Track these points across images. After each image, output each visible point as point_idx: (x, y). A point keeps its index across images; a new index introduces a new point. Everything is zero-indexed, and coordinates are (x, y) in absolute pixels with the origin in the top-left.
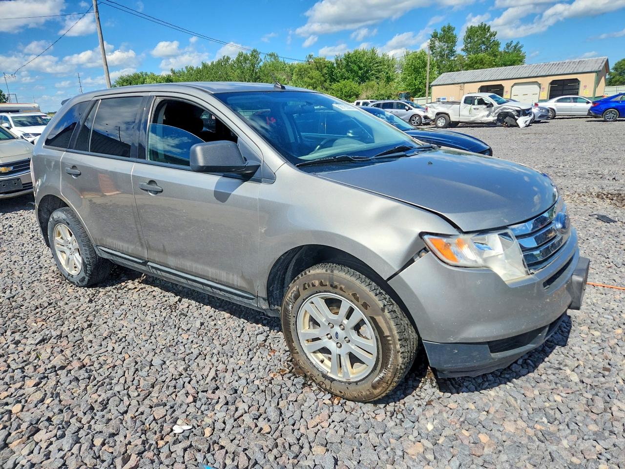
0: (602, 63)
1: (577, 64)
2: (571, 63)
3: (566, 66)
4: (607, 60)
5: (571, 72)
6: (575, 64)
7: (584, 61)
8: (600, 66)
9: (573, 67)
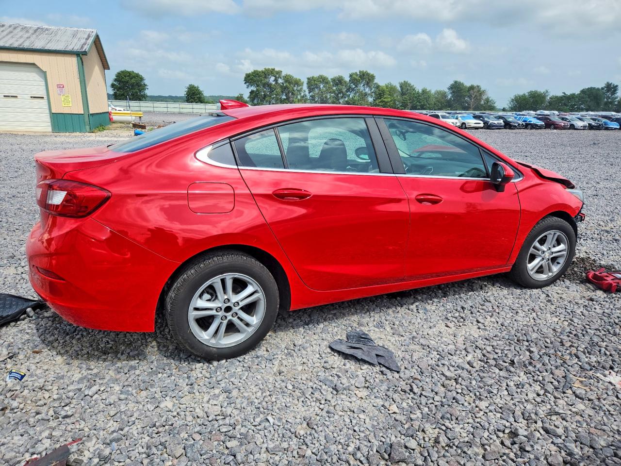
0: (87, 39)
1: (31, 31)
2: (19, 29)
3: (5, 33)
4: (97, 37)
5: (16, 45)
6: (27, 32)
7: (47, 29)
8: (85, 44)
9: (21, 37)
